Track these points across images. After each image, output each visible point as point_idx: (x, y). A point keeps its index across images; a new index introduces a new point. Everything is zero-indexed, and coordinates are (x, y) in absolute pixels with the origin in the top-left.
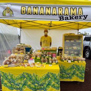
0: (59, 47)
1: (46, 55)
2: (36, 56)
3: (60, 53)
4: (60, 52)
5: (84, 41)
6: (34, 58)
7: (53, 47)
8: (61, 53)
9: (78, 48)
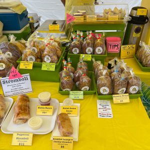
0: (135, 9)
1: (82, 51)
2: (40, 57)
3: (134, 35)
4: (138, 31)
6: (30, 67)
7: (107, 8)
8: (138, 35)
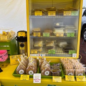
3: (21, 48)
5: (83, 16)
9: (67, 32)
